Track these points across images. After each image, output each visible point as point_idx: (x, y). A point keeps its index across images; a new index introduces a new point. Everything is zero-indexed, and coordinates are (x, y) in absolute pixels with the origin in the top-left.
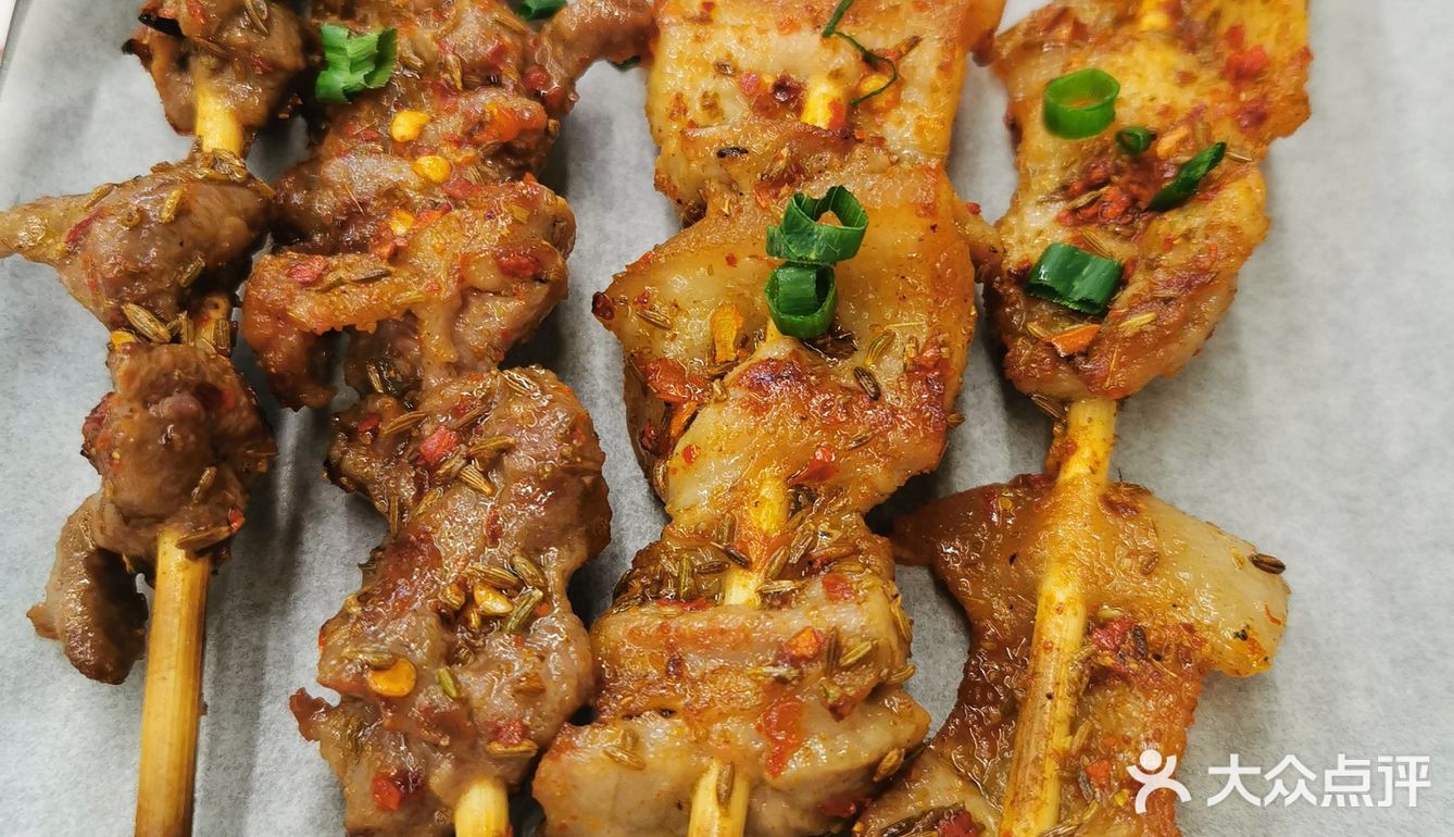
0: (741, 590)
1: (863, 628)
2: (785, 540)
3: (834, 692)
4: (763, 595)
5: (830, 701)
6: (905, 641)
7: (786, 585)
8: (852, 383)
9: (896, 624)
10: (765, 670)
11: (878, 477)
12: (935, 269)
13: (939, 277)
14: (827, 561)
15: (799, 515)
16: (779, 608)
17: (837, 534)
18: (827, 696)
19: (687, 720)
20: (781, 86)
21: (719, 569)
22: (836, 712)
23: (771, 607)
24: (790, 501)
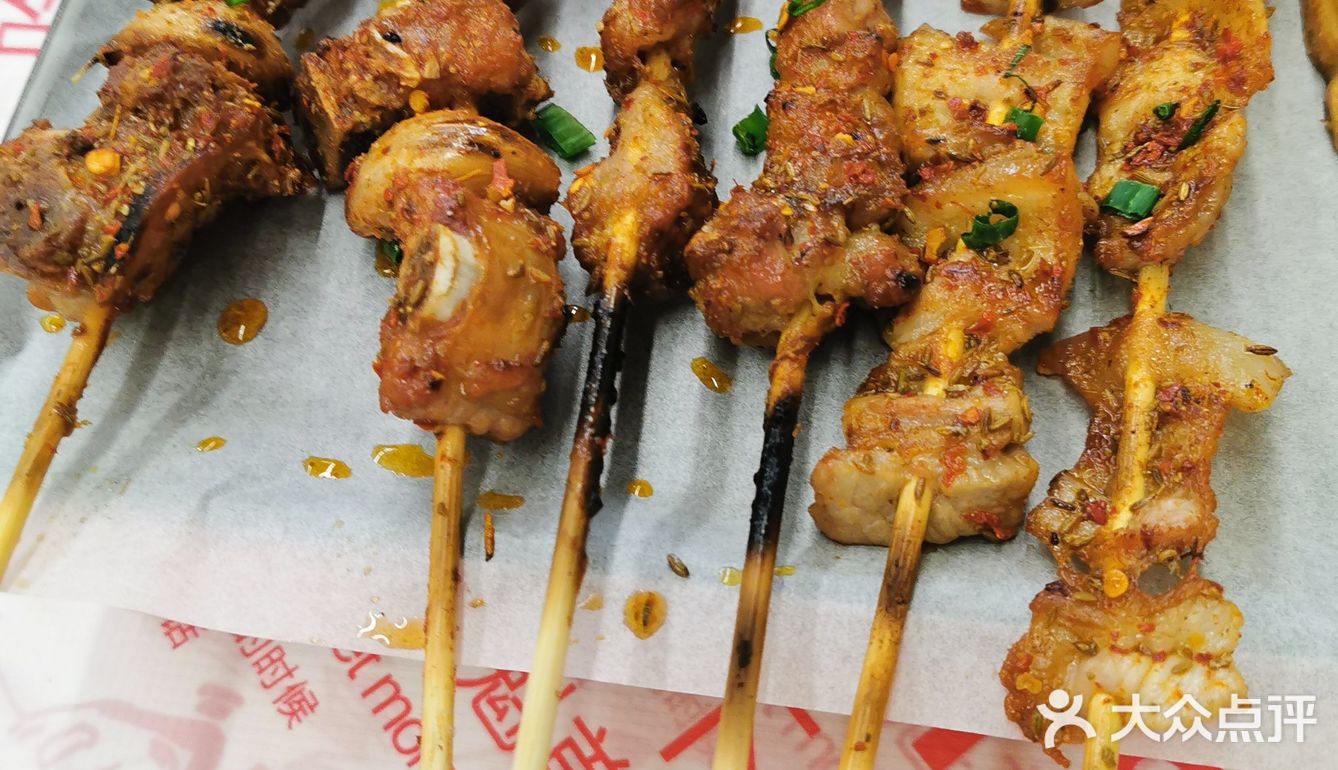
0: (935, 389)
1: (1005, 410)
2: (962, 364)
3: (985, 442)
4: (947, 392)
5: (983, 447)
6: (1028, 421)
7: (961, 387)
8: (1006, 278)
9: (1023, 412)
10: (948, 427)
11: (1018, 332)
12: (1060, 214)
13: (1063, 219)
14: (986, 377)
15: (970, 352)
16: (956, 397)
17: (992, 363)
18: (980, 444)
19: (900, 453)
20: (974, 107)
21: (921, 378)
22: (985, 454)
23: (952, 397)
24: (966, 342)
